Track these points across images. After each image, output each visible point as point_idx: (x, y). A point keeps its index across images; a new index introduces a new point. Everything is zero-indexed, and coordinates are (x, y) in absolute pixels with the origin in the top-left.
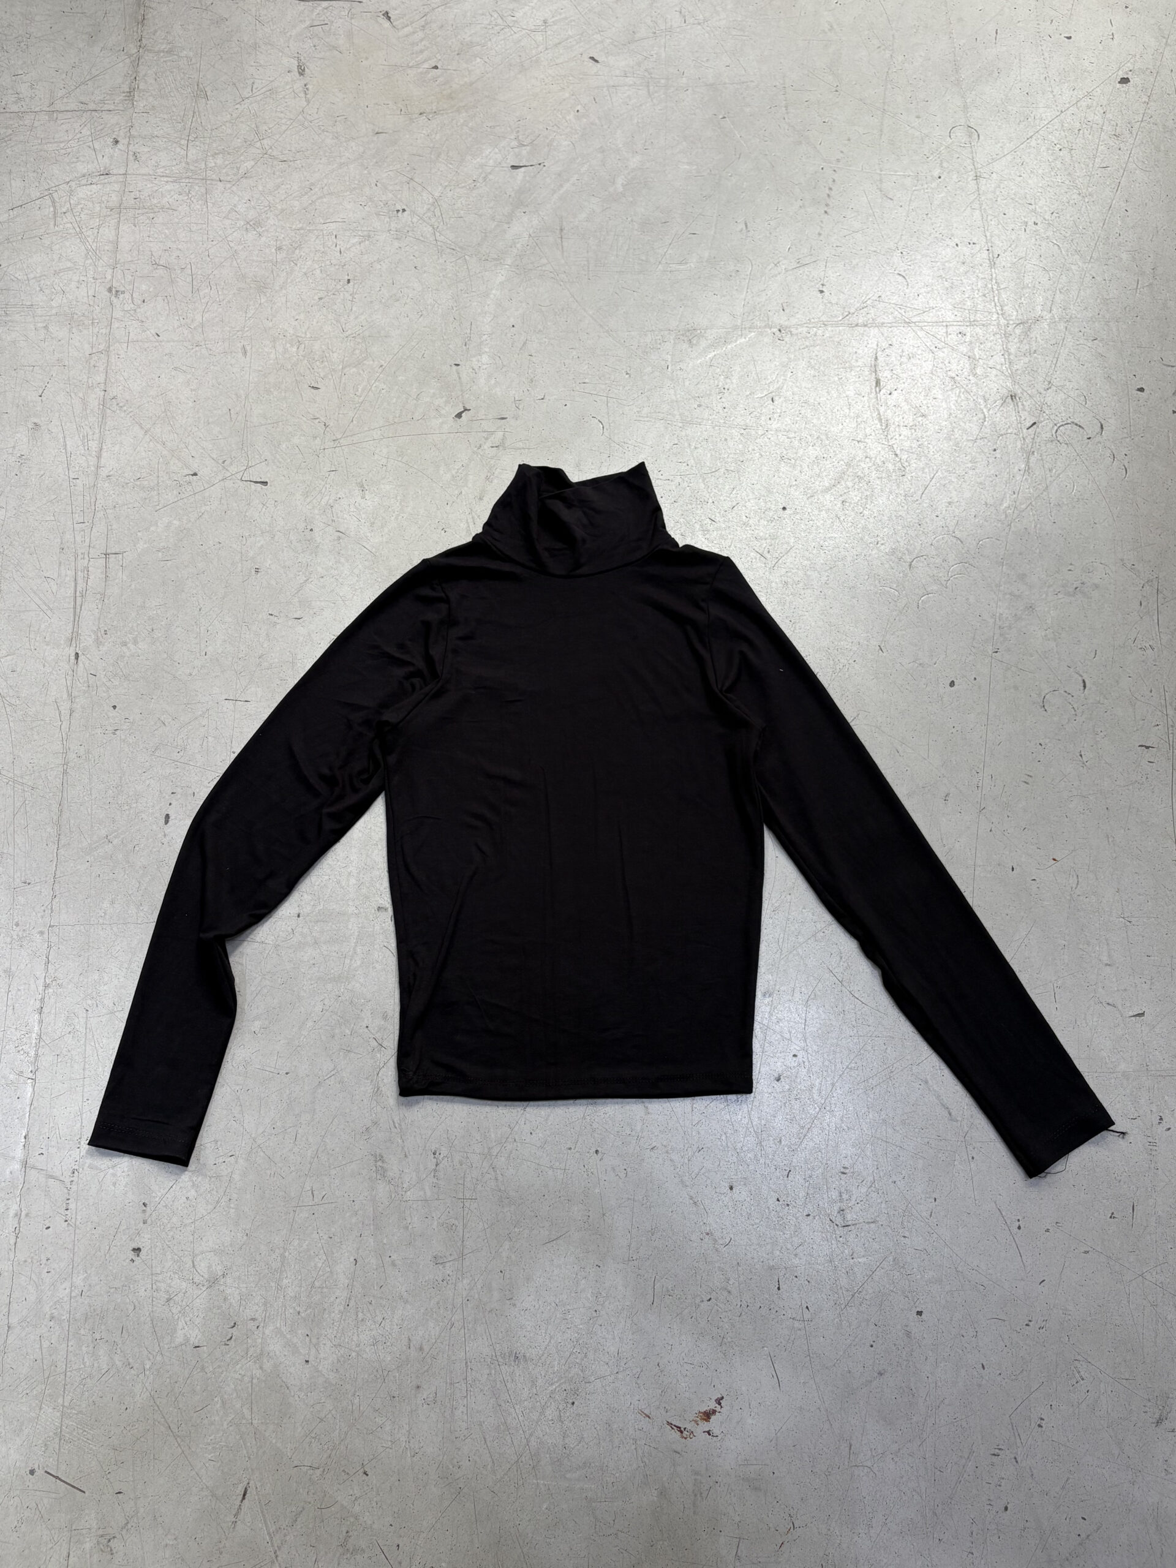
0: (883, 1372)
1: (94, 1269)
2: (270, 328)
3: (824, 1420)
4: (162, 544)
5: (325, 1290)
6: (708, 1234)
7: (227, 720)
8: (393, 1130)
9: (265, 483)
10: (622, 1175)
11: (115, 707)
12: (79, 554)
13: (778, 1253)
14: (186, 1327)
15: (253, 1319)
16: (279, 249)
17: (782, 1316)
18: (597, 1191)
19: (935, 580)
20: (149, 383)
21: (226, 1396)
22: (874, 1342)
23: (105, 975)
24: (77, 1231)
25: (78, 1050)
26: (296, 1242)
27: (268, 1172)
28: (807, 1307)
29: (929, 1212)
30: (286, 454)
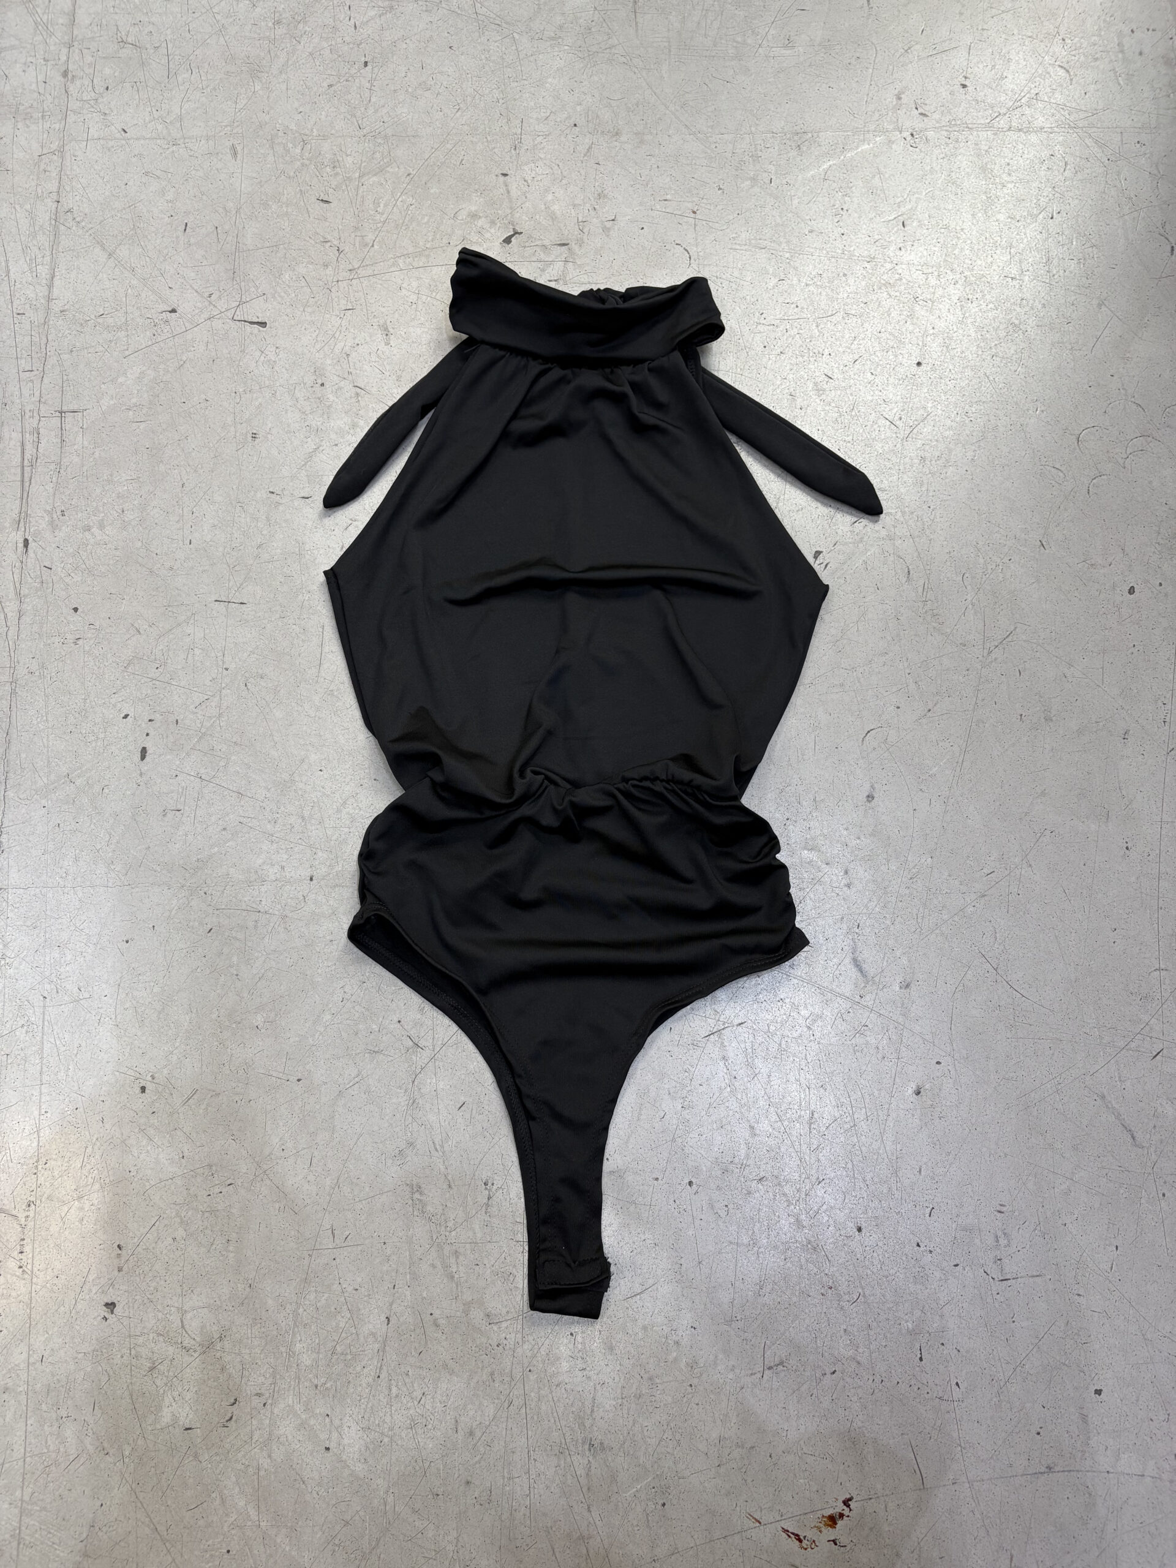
0: (1052, 1465)
1: (56, 1329)
2: (266, 123)
3: (979, 1525)
4: (134, 400)
5: (349, 1357)
6: (831, 1288)
7: (217, 627)
8: (433, 1152)
9: (263, 324)
10: (723, 1213)
11: (76, 610)
12: (27, 411)
13: (917, 1313)
14: (174, 1404)
15: (259, 1395)
16: (279, 22)
17: (926, 1395)
18: (690, 1233)
19: (1109, 457)
20: (114, 192)
21: (226, 1492)
22: (1041, 1428)
23: (67, 952)
24: (35, 1280)
25: (34, 1048)
26: (312, 1296)
27: (277, 1207)
28: (957, 1384)
29: (1110, 1263)
30: (289, 287)
